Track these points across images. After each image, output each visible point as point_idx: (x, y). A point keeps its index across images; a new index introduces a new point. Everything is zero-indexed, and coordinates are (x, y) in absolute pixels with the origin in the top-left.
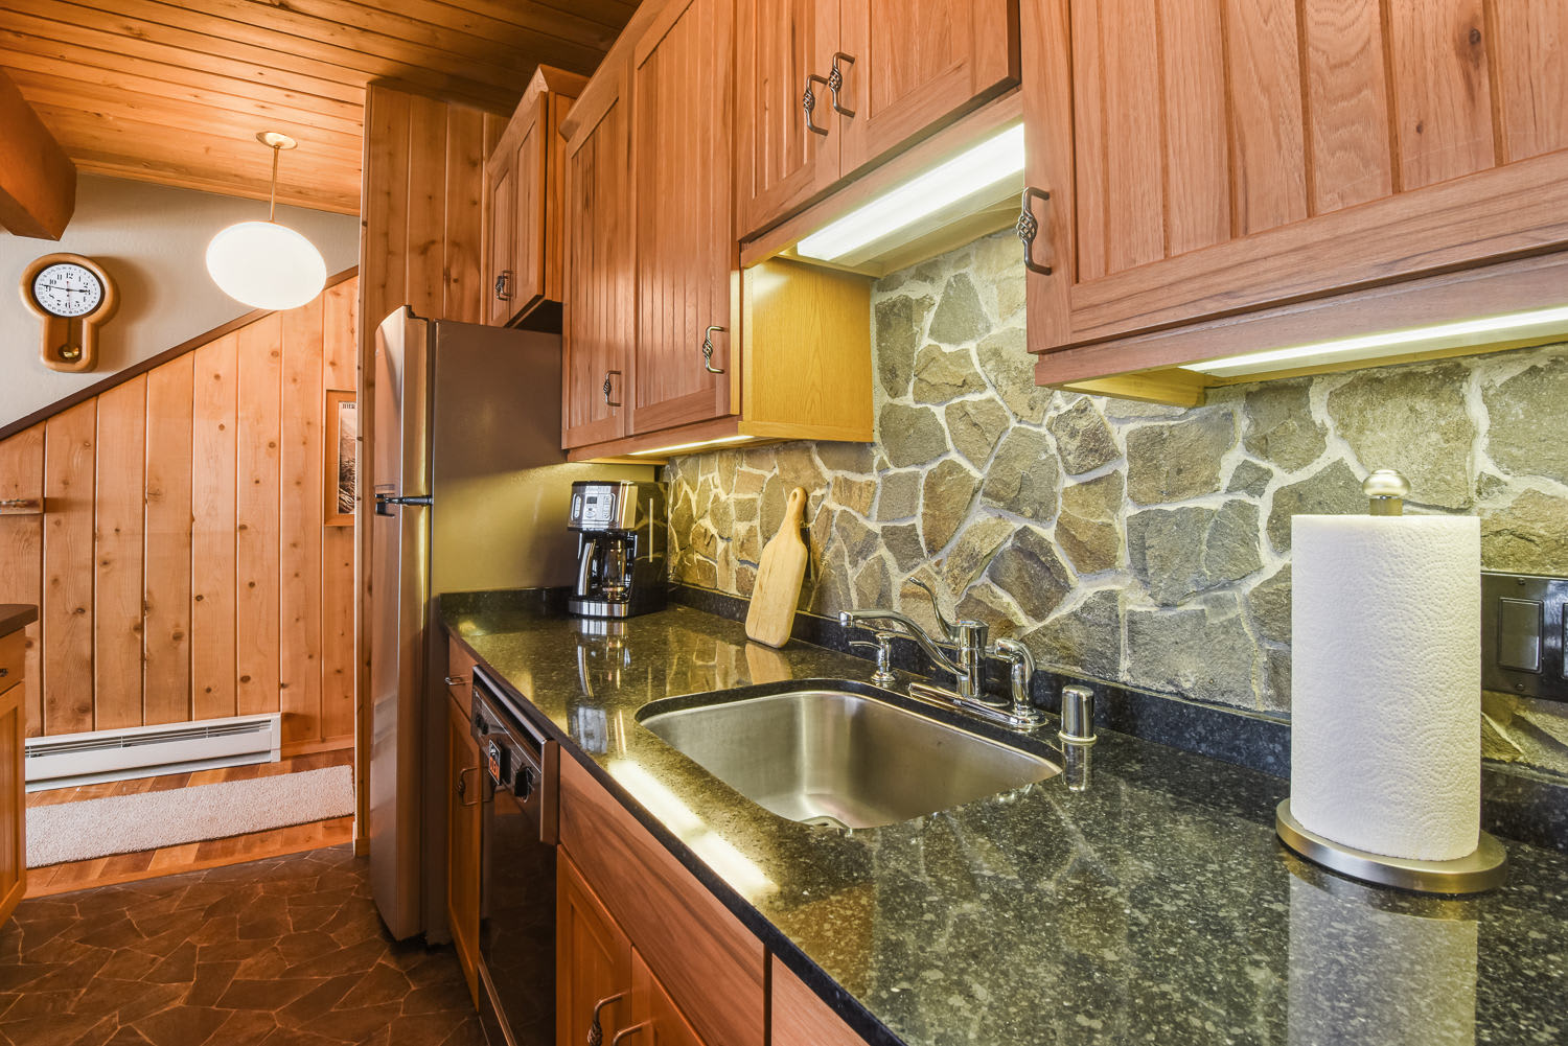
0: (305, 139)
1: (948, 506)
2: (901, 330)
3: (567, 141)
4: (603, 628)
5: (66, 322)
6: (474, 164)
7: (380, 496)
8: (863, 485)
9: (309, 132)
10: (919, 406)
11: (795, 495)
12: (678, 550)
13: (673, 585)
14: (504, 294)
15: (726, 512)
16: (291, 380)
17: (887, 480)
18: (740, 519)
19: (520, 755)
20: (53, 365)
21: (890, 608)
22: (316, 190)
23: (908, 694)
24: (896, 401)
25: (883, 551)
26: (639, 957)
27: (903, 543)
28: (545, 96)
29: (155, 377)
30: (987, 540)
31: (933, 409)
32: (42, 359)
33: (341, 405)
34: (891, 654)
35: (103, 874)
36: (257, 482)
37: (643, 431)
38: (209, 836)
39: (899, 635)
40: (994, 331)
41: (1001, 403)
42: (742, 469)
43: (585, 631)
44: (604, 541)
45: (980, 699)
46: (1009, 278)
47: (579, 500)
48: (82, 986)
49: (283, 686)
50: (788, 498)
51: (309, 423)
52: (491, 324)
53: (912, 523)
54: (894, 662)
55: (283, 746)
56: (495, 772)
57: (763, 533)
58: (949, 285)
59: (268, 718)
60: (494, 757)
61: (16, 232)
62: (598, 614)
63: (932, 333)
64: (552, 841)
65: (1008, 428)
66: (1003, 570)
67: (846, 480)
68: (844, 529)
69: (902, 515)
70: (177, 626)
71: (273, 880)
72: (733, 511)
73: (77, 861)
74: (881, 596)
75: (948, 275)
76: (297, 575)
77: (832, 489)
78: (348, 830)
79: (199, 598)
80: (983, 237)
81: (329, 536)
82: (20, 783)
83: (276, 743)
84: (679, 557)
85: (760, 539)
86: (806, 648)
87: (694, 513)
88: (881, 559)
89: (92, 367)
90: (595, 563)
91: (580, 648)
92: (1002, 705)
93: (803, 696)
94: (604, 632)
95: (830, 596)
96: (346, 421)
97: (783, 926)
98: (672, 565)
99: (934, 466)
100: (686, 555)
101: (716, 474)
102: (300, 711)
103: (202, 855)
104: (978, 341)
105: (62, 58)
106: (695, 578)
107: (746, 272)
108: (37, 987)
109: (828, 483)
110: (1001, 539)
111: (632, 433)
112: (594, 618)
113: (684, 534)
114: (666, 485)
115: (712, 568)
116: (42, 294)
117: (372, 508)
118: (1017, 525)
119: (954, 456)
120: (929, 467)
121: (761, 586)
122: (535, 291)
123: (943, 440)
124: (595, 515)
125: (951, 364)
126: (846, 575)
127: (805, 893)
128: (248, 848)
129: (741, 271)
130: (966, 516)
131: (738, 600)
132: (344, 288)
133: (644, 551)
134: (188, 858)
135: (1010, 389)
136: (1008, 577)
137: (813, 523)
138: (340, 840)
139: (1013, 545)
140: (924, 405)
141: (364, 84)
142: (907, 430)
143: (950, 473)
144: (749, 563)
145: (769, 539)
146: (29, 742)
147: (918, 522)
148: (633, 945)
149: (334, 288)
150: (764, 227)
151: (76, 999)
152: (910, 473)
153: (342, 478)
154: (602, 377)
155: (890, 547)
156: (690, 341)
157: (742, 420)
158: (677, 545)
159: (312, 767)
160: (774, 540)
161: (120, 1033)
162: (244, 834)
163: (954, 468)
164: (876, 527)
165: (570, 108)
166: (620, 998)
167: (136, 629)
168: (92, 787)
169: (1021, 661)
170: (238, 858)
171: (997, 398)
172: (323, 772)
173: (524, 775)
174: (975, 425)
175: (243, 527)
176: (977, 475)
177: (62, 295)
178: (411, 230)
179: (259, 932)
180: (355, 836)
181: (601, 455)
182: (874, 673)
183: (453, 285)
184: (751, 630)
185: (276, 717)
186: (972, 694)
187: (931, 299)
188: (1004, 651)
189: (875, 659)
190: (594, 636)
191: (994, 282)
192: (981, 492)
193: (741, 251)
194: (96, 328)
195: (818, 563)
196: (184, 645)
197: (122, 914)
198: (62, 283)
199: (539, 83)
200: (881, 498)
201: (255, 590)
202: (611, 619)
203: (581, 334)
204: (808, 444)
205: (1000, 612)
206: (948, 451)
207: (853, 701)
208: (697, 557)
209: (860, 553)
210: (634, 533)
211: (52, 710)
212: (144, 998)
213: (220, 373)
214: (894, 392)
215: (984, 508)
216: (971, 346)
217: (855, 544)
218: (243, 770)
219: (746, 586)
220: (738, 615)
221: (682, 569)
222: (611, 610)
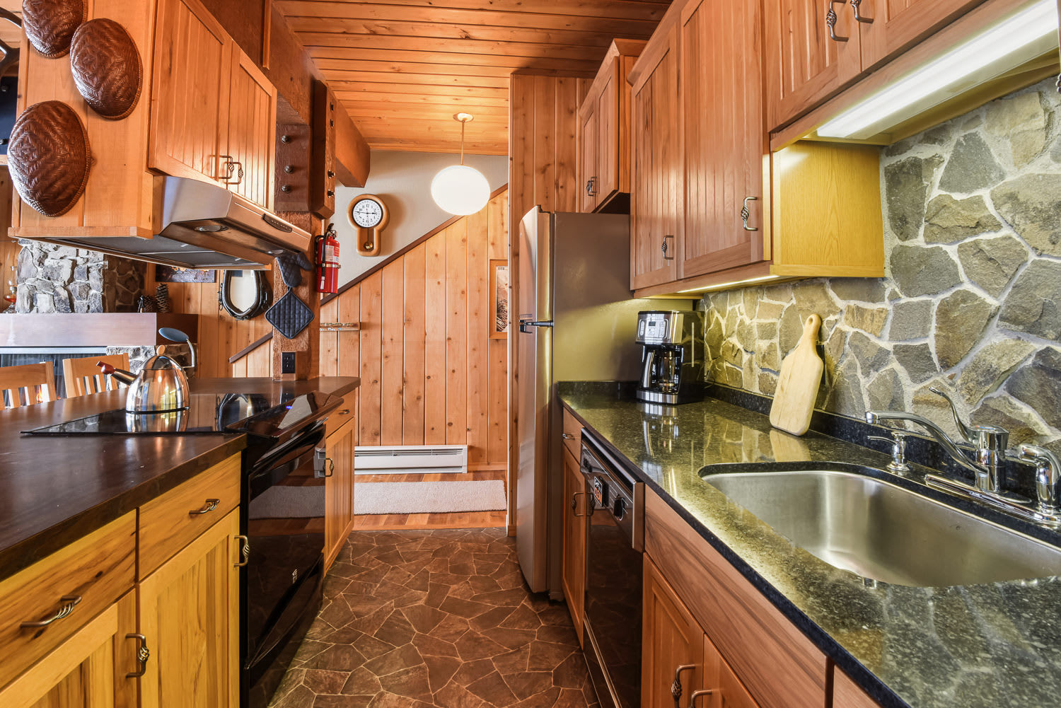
0: (478, 114)
1: (962, 329)
2: (911, 186)
3: (632, 85)
4: (659, 411)
5: (366, 230)
6: (571, 112)
7: (522, 321)
8: (875, 312)
9: (479, 109)
10: (930, 246)
11: (811, 320)
12: (710, 359)
13: (707, 384)
14: (592, 192)
15: (750, 333)
16: (472, 255)
17: (898, 308)
18: (761, 338)
19: (616, 489)
20: (362, 253)
21: (903, 411)
22: (483, 143)
23: (925, 483)
24: (907, 243)
25: (895, 365)
26: (710, 642)
27: (916, 360)
28: (618, 59)
29: (408, 256)
30: (1005, 359)
31: (945, 247)
32: (357, 251)
33: (497, 268)
34: (906, 450)
35: (385, 524)
36: (456, 313)
37: (690, 276)
38: (433, 511)
39: (912, 434)
40: (1008, 179)
41: (1018, 240)
42: (763, 301)
43: (647, 411)
44: (660, 351)
45: (1000, 494)
46: (1024, 131)
47: (643, 323)
48: (378, 582)
49: (468, 430)
50: (804, 323)
51: (481, 279)
52: (582, 212)
53: (923, 342)
54: (909, 456)
55: (468, 465)
56: (599, 498)
57: (782, 348)
58: (959, 144)
59: (461, 448)
60: (597, 488)
61: (346, 186)
62: (656, 401)
63: (942, 185)
64: (640, 550)
65: (1027, 261)
66: (1023, 386)
67: (858, 308)
68: (857, 347)
69: (914, 336)
70: (419, 392)
71: (465, 541)
72: (756, 332)
73: (374, 514)
74: (893, 401)
75: (957, 135)
76: (475, 367)
77: (843, 316)
78: (503, 519)
79: (429, 377)
80: (993, 100)
81: (492, 345)
82: (353, 469)
83: (465, 463)
84: (711, 364)
85: (779, 353)
86: (823, 438)
87: (724, 333)
88: (893, 372)
89: (378, 254)
90: (654, 366)
91: (645, 423)
92: (1025, 502)
93: (827, 475)
94: (660, 413)
95: (844, 399)
96: (500, 277)
97: (850, 648)
98: (706, 370)
99: (947, 295)
100: (717, 363)
101: (742, 305)
102: (477, 446)
103: (431, 521)
104: (992, 188)
105: (365, 91)
106: (724, 379)
107: (774, 154)
108: (359, 578)
109: (841, 311)
110: (1021, 358)
111: (683, 277)
112: (653, 403)
113: (716, 348)
114: (703, 313)
115: (738, 373)
116: (356, 216)
117: (517, 329)
118: (1038, 345)
119: (968, 286)
120: (941, 297)
121: (782, 389)
122: (613, 188)
123: (957, 274)
124: (653, 334)
125: (963, 210)
126: (858, 383)
127: (864, 627)
128: (452, 521)
129: (771, 154)
130: (982, 338)
131: (761, 397)
132: (498, 199)
133: (688, 359)
134: (423, 522)
135: (1029, 227)
136: (1029, 391)
137: (828, 341)
138: (498, 524)
139: (1034, 363)
140: (935, 245)
141: (509, 75)
142: (919, 266)
143: (964, 301)
144: (770, 371)
145: (787, 353)
146: (357, 448)
147: (931, 342)
148: (705, 633)
149: (493, 200)
150: (790, 120)
151: (375, 589)
152: (922, 301)
153: (498, 311)
154: (659, 240)
155: (901, 362)
156: (728, 209)
157: (773, 264)
158: (710, 356)
159: (483, 479)
160: (792, 354)
161: (395, 612)
162: (450, 512)
163: (967, 297)
164: (887, 345)
165: (634, 64)
166: (694, 668)
167: (400, 393)
168: (381, 476)
169: (1047, 465)
170: (447, 526)
171: (1014, 236)
172: (489, 482)
173: (619, 503)
174: (990, 259)
175: (449, 339)
176: (992, 302)
177: (364, 216)
178: (536, 160)
179: (460, 570)
180: (507, 524)
181: (658, 293)
182: (890, 462)
183: (560, 190)
184: (774, 419)
185: (465, 447)
186: (991, 489)
187: (941, 157)
188: (1028, 455)
189: (890, 452)
190: (654, 415)
191: (1007, 136)
192: (998, 317)
193: (770, 140)
194: (380, 232)
195: (832, 373)
196: (421, 403)
197: (394, 547)
198: (364, 210)
199: (613, 51)
200: (893, 322)
201: (455, 374)
202: (664, 404)
203: (643, 212)
204: (823, 280)
205: (1019, 422)
206: (962, 283)
207: (871, 484)
208: (726, 365)
209: (872, 366)
210: (681, 346)
211: (363, 433)
212: (405, 596)
213: (438, 253)
214: (904, 235)
215: (1001, 331)
216: (985, 193)
217: (867, 359)
218: (449, 476)
219: (770, 387)
220: (760, 409)
221: (714, 373)
222: (665, 398)
